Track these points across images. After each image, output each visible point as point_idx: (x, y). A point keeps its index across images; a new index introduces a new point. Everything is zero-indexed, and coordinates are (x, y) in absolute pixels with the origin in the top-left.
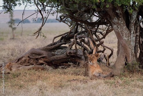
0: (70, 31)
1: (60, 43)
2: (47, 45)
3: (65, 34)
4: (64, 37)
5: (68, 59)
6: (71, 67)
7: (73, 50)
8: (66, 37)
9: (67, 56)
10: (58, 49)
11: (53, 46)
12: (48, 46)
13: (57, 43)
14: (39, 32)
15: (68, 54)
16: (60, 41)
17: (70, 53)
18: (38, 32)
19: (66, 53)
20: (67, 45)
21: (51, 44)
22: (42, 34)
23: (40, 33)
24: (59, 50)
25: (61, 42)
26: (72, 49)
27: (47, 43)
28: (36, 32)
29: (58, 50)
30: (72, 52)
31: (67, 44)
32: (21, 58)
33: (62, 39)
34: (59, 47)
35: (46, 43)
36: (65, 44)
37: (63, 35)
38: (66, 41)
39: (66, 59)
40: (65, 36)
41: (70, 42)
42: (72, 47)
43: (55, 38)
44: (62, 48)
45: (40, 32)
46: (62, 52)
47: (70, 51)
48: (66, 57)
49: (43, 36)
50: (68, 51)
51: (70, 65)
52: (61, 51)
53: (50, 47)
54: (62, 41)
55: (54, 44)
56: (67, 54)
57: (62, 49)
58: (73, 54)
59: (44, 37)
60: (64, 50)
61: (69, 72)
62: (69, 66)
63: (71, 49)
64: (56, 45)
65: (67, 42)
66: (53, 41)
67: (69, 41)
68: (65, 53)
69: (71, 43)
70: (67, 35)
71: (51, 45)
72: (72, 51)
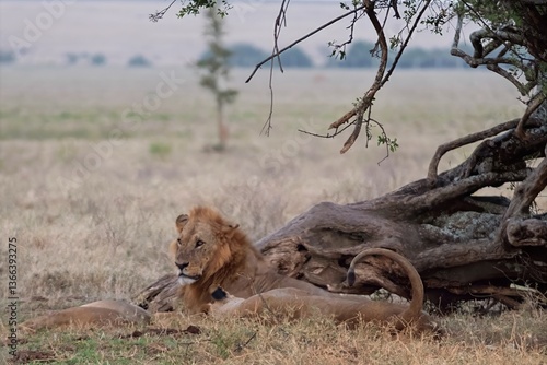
0: (527, 117)
1: (470, 180)
2: (398, 189)
3: (495, 131)
4: (492, 149)
5: (508, 265)
6: (524, 306)
7: (538, 217)
8: (504, 145)
9: (507, 246)
10: (455, 211)
11: (431, 196)
12: (407, 191)
13: (452, 179)
14: (360, 119)
15: (511, 240)
16: (468, 167)
17: (521, 233)
18: (354, 118)
19: (499, 230)
20: (506, 191)
21: (424, 180)
22: (376, 131)
23: (364, 125)
24: (463, 216)
25: (477, 173)
26: (534, 210)
27: (399, 179)
28: (345, 120)
29: (458, 214)
30: (531, 228)
31: (508, 184)
33: (478, 157)
34: (462, 201)
35: (394, 178)
36: (497, 184)
37: (486, 134)
38: (503, 171)
39: (500, 267)
40: (498, 143)
41: (521, 173)
42: (531, 201)
43: (443, 151)
44: (479, 204)
45: (365, 117)
46: (479, 225)
47: (523, 223)
48: (500, 253)
49: (383, 140)
50: (513, 224)
51: (520, 300)
52: (475, 221)
53: (415, 199)
54: (482, 167)
55: (438, 182)
56: (506, 239)
57: (481, 210)
58: (539, 237)
59: (383, 146)
60: (488, 216)
61: (513, 336)
62: (511, 302)
63: (525, 210)
64: (449, 189)
65: (506, 174)
66: (434, 166)
67: (518, 169)
68: (492, 235)
69: (530, 183)
70: (506, 139)
71: (422, 187)
72: (532, 225)
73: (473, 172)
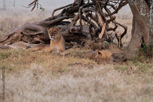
0: (74, 3)
1: (61, 18)
2: (45, 19)
3: (67, 6)
4: (67, 10)
5: (70, 37)
6: (74, 47)
7: (77, 26)
8: (69, 9)
9: (70, 33)
10: (58, 25)
11: (53, 21)
12: (47, 20)
13: (57, 17)
14: (35, 3)
15: (71, 31)
16: (61, 15)
17: (73, 30)
18: (34, 3)
19: (68, 29)
21: (51, 18)
22: (39, 7)
23: (36, 5)
24: (60, 26)
25: (63, 16)
26: (76, 25)
27: (45, 17)
28: (32, 3)
29: (58, 26)
30: (75, 29)
31: (70, 19)
32: (13, 34)
33: (63, 12)
34: (59, 23)
36: (67, 19)
37: (65, 7)
38: (68, 16)
40: (68, 9)
41: (73, 16)
42: (75, 23)
43: (55, 11)
44: (63, 23)
45: (37, 3)
46: (63, 28)
47: (73, 28)
48: (68, 35)
49: (41, 8)
50: (71, 28)
52: (62, 27)
53: (48, 22)
54: (64, 14)
55: (54, 18)
56: (70, 31)
57: (64, 25)
58: (77, 31)
59: (41, 10)
60: (66, 26)
61: (71, 54)
62: (71, 46)
63: (74, 25)
64: (56, 20)
65: (70, 16)
66: (53, 14)
67: (72, 15)
68: (66, 30)
69: (75, 18)
70: (70, 8)
71: (50, 19)
72: (76, 28)
73: (62, 16)
